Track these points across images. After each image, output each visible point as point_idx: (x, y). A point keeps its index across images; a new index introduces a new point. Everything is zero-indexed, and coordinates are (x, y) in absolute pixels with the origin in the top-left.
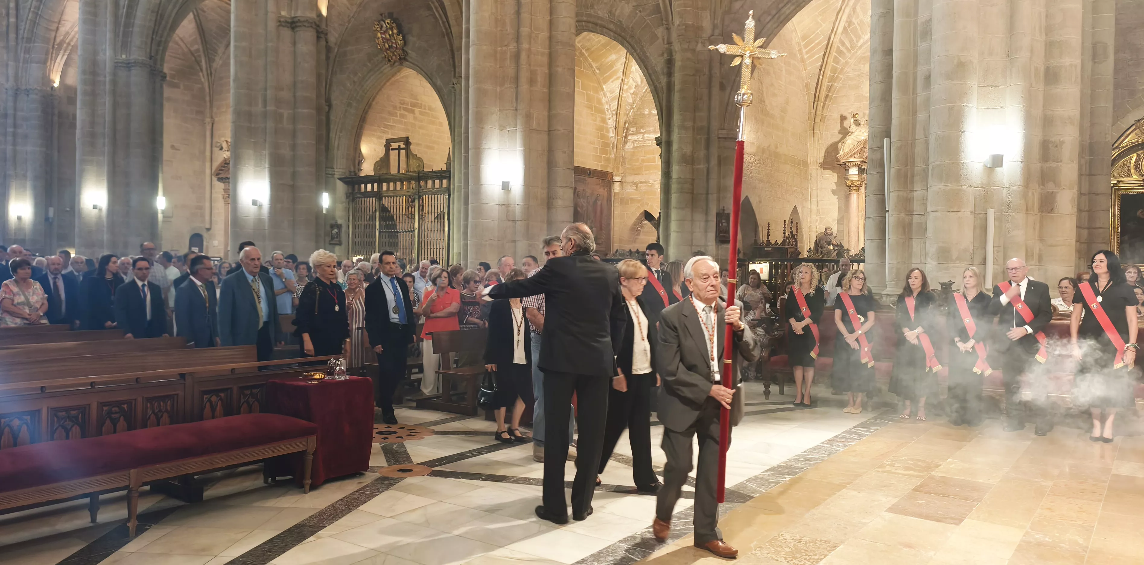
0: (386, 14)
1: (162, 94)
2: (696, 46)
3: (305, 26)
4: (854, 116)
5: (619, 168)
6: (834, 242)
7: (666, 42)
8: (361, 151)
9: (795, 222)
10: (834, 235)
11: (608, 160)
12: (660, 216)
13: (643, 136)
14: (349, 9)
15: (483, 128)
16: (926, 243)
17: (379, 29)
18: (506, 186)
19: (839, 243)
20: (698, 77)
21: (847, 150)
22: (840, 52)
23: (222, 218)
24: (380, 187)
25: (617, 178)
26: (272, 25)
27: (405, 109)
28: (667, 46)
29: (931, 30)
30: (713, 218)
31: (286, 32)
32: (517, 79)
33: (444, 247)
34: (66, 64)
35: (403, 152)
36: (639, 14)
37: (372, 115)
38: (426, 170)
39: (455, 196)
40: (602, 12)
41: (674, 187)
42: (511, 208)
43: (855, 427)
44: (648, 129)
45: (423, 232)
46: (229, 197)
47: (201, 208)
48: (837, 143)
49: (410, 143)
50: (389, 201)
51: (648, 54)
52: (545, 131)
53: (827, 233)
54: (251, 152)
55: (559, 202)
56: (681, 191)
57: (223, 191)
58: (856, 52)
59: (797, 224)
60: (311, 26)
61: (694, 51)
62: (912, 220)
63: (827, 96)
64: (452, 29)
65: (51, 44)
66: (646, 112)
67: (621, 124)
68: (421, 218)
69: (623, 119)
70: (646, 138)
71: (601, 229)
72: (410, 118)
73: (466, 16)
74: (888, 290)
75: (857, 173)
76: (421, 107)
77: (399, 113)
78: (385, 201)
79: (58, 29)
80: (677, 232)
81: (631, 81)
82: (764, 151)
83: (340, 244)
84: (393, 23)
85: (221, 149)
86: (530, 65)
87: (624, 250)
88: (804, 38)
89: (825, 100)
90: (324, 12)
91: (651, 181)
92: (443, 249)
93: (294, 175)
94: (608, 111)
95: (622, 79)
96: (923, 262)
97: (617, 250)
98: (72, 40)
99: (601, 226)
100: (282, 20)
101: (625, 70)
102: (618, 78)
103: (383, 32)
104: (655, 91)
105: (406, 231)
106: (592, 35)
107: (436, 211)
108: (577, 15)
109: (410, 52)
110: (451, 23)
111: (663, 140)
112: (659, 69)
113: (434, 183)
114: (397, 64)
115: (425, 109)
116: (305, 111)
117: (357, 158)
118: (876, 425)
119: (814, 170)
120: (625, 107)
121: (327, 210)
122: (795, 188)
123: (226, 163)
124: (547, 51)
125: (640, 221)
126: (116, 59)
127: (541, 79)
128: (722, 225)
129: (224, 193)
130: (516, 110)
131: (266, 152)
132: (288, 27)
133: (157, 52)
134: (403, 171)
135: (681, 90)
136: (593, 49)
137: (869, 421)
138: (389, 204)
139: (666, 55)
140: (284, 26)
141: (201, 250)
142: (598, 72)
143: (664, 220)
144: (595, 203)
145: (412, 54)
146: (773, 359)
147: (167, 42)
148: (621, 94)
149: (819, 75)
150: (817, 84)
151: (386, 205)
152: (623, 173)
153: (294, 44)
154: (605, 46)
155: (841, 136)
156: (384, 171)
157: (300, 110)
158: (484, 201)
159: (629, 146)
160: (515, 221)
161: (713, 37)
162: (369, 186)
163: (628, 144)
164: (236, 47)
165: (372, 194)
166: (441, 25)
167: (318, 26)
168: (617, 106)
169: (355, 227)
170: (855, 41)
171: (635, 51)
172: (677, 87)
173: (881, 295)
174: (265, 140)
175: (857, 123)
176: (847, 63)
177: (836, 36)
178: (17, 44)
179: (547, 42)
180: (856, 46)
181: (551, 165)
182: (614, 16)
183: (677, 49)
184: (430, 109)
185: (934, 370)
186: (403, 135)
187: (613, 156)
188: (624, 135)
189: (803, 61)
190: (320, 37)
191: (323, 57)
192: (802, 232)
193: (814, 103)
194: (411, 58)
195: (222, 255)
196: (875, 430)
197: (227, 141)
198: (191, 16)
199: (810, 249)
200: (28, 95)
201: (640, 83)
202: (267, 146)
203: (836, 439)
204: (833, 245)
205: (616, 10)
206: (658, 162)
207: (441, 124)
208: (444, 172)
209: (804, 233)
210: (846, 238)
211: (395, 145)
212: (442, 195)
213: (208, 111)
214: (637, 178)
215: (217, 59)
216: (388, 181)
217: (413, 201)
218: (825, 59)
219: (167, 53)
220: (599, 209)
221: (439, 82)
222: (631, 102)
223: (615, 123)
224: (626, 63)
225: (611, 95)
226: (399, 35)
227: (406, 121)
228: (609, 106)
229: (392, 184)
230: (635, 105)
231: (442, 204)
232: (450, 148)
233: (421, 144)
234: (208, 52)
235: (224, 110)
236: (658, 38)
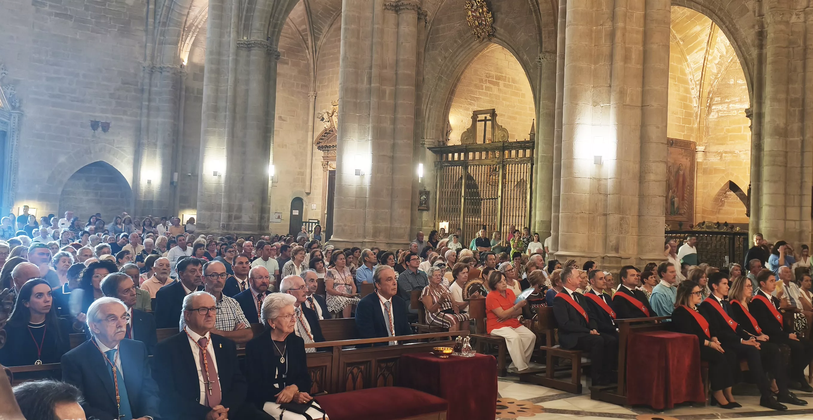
1: (275, 71)
2: (790, 17)
3: (407, 9)
5: (702, 137)
7: (757, 14)
8: (449, 123)
11: (691, 129)
12: (750, 189)
13: (728, 105)
15: (577, 104)
17: (468, 7)
18: (598, 162)
20: (791, 49)
23: (321, 183)
24: (466, 156)
25: (700, 148)
26: (378, 8)
27: (490, 82)
28: (759, 17)
31: (391, 15)
32: (611, 56)
34: (194, 45)
35: (489, 123)
37: (460, 88)
38: (510, 140)
39: (539, 166)
41: (766, 160)
42: (602, 182)
44: (733, 99)
47: (302, 174)
49: (496, 115)
50: (475, 169)
51: (738, 27)
52: (639, 107)
54: (356, 125)
55: (652, 177)
56: (773, 164)
57: (322, 157)
60: (413, 9)
61: (787, 22)
65: (183, 27)
66: (732, 82)
67: (705, 94)
69: (707, 89)
70: (731, 108)
71: (683, 199)
72: (495, 89)
76: (505, 80)
77: (484, 85)
78: (471, 170)
79: (188, 13)
80: (770, 206)
81: (716, 51)
83: (428, 209)
85: (323, 119)
86: (625, 43)
91: (736, 151)
93: (394, 146)
94: (691, 81)
95: (707, 50)
98: (199, 23)
99: (683, 196)
100: (387, 3)
101: (710, 41)
102: (702, 49)
103: (473, 10)
104: (746, 63)
105: (490, 199)
109: (498, 28)
111: (754, 112)
112: (749, 41)
113: (517, 153)
114: (485, 40)
115: (510, 81)
116: (405, 87)
117: (446, 129)
120: (709, 77)
121: (422, 179)
123: (330, 132)
124: (641, 29)
125: (724, 192)
126: (239, 41)
127: (635, 56)
129: (323, 161)
130: (610, 86)
131: (370, 126)
132: (392, 10)
133: (273, 32)
134: (488, 142)
135: (774, 63)
136: (677, 21)
138: (475, 172)
139: (757, 27)
140: (388, 9)
142: (681, 43)
143: (754, 194)
144: (677, 172)
145: (500, 30)
147: (282, 24)
148: (705, 64)
151: (472, 174)
153: (398, 25)
154: (689, 18)
156: (470, 141)
157: (401, 87)
158: (577, 175)
159: (713, 116)
160: (606, 195)
161: (807, 9)
162: (456, 155)
163: (712, 114)
164: (346, 29)
165: (459, 163)
167: (419, 8)
168: (700, 77)
169: (441, 193)
171: (724, 23)
172: (769, 58)
174: (369, 115)
178: (154, 27)
179: (642, 20)
181: (643, 139)
183: (769, 21)
184: (514, 81)
186: (488, 107)
187: (696, 126)
188: (708, 105)
190: (420, 19)
191: (422, 37)
194: (500, 34)
195: (319, 217)
197: (328, 113)
200: (161, 72)
201: (725, 53)
202: (371, 120)
206: (748, 134)
207: (523, 95)
208: (528, 142)
211: (481, 117)
212: (525, 165)
213: (312, 85)
214: (721, 149)
215: (322, 37)
216: (474, 151)
217: (498, 170)
219: (282, 34)
220: (681, 179)
221: (525, 57)
222: (716, 72)
223: (698, 93)
224: (711, 34)
225: (695, 66)
226: (489, 13)
227: (491, 93)
228: (692, 76)
229: (477, 154)
230: (720, 75)
231: (525, 173)
232: (534, 120)
233: (504, 115)
234: (314, 31)
235: (326, 84)
236: (748, 11)
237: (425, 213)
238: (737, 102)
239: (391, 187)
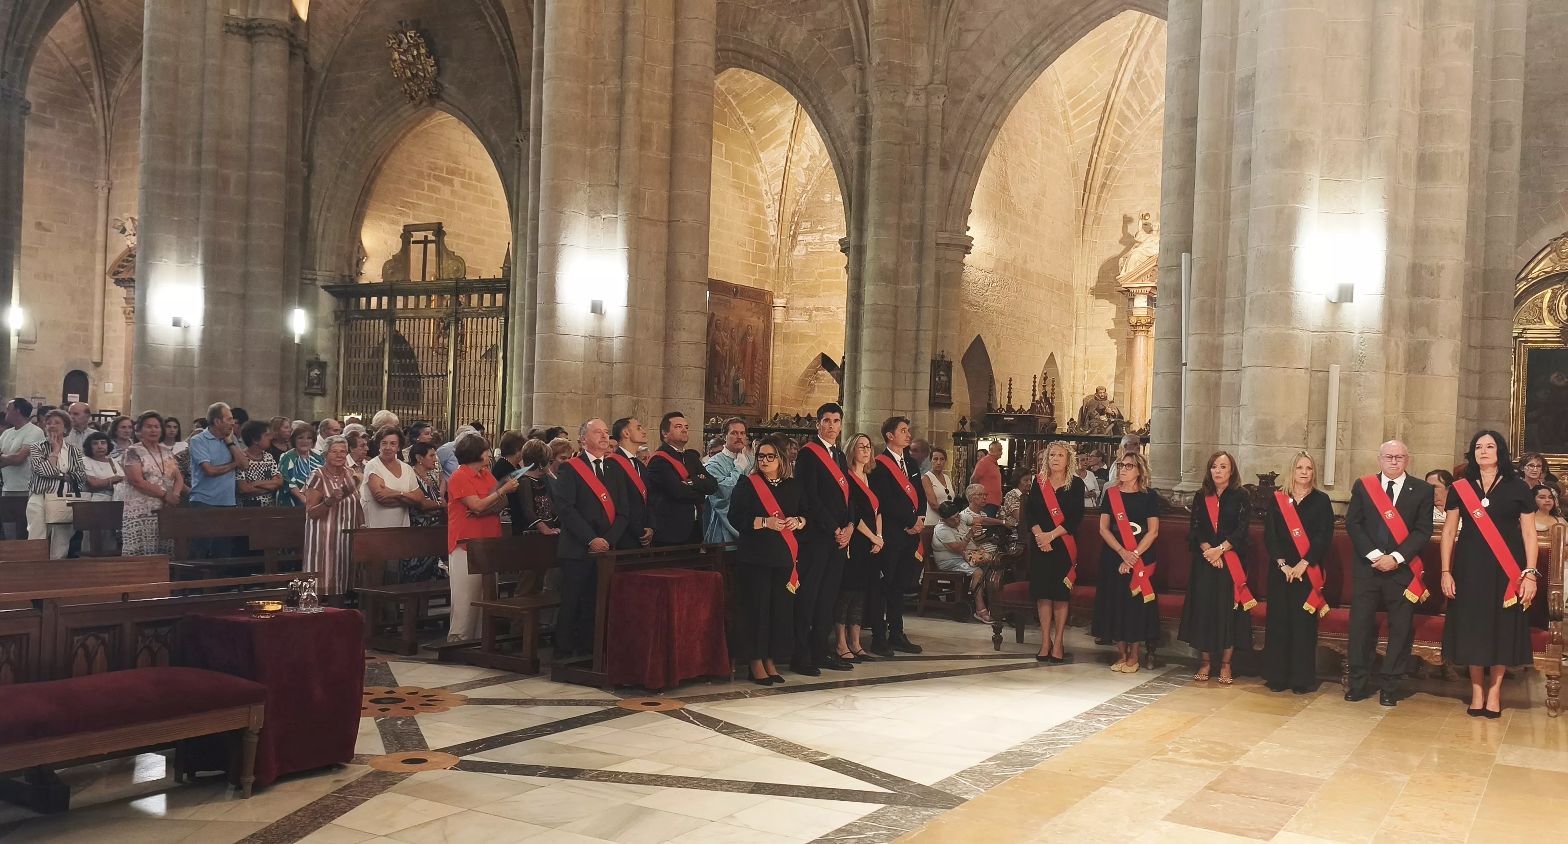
0: (409, 22)
1: (21, 136)
2: (906, 98)
4: (1143, 217)
5: (782, 284)
6: (1109, 410)
7: (857, 91)
8: (362, 244)
9: (1050, 378)
10: (1110, 399)
11: (766, 271)
12: (844, 362)
13: (822, 235)
14: (346, 11)
15: (562, 212)
16: (1239, 413)
17: (396, 46)
18: (598, 310)
19: (1117, 413)
20: (906, 148)
21: (1131, 270)
22: (1124, 119)
23: (122, 346)
24: (392, 302)
25: (779, 302)
26: (213, 29)
27: (438, 178)
28: (860, 95)
29: (1253, 91)
30: (926, 369)
31: (238, 43)
32: (619, 137)
33: (496, 404)
35: (432, 247)
36: (817, 43)
37: (381, 185)
38: (468, 277)
39: (517, 321)
40: (759, 38)
41: (867, 318)
42: (605, 343)
43: (1127, 693)
44: (829, 225)
45: (462, 378)
46: (133, 312)
47: (85, 328)
48: (1117, 258)
49: (444, 233)
50: (407, 326)
51: (830, 108)
52: (663, 221)
53: (1099, 396)
54: (173, 238)
55: (684, 336)
56: (877, 324)
57: (124, 300)
58: (1149, 120)
59: (1053, 381)
60: (281, 36)
61: (902, 105)
62: (1220, 377)
63: (1103, 186)
64: (517, 51)
66: (827, 199)
67: (788, 216)
68: (460, 354)
69: (790, 208)
70: (826, 240)
71: (752, 381)
72: (446, 190)
73: (538, 32)
74: (1183, 485)
75: (1145, 305)
76: (463, 175)
77: (426, 183)
78: (401, 327)
80: (871, 388)
81: (804, 148)
82: (1006, 268)
83: (323, 394)
84: (419, 37)
85: (124, 231)
86: (640, 115)
87: (789, 415)
88: (1070, 94)
89: (1101, 192)
90: (303, 14)
91: (832, 308)
92: (494, 406)
93: (245, 277)
94: (766, 194)
95: (790, 145)
96: (1234, 442)
97: (777, 414)
99: (752, 376)
100: (231, 22)
101: (795, 130)
102: (783, 143)
103: (402, 50)
104: (840, 165)
105: (433, 376)
106: (743, 72)
107: (484, 345)
108: (718, 39)
109: (447, 85)
110: (515, 42)
111: (852, 244)
112: (846, 131)
113: (481, 299)
114: (425, 104)
115: (470, 179)
116: (267, 173)
117: (356, 255)
118: (1158, 689)
119: (1082, 298)
120: (793, 189)
121: (302, 337)
122: (1052, 326)
123: (130, 255)
124: (668, 95)
125: (814, 370)
127: (657, 138)
128: (940, 379)
129: (124, 304)
130: (617, 186)
131: (199, 239)
132: (241, 35)
134: (430, 278)
135: (881, 167)
136: (744, 95)
137: (1149, 684)
138: (407, 330)
139: (857, 110)
140: (232, 33)
141: (84, 398)
142: (751, 131)
143: (850, 370)
144: (744, 338)
145: (450, 89)
146: (1007, 587)
147: (32, 50)
148: (787, 168)
149: (1093, 152)
150: (1090, 165)
151: (402, 332)
152: (789, 294)
153: (251, 62)
155: (1123, 247)
156: (399, 277)
157: (258, 172)
158: (561, 330)
159: (799, 251)
160: (611, 364)
161: (932, 86)
162: (374, 300)
163: (798, 247)
164: (151, 63)
165: (379, 314)
166: (500, 43)
167: (292, 35)
168: (780, 188)
169: (348, 366)
170: (1146, 103)
171: (811, 101)
172: (874, 162)
173: (1171, 492)
174: (198, 219)
175: (1148, 229)
176: (1134, 135)
177: (1119, 94)
179: (669, 81)
180: (1148, 110)
181: (671, 277)
182: (779, 45)
183: (875, 101)
184: (479, 179)
185: (1246, 607)
186: (433, 219)
187: (773, 266)
188: (791, 233)
189: (1068, 129)
190: (295, 54)
191: (300, 87)
192: (1061, 393)
193: (1084, 194)
194: (449, 96)
195: (120, 407)
196: (1156, 697)
197: (133, 219)
198: (76, 9)
199: (1072, 419)
201: (818, 153)
202: (200, 229)
203: (1099, 712)
204: (1108, 415)
205: (781, 34)
206: (843, 278)
207: (496, 204)
208: (499, 281)
209: (1064, 395)
210: (1127, 405)
211: (418, 236)
212: (495, 319)
213: (102, 167)
214: (811, 303)
215: (120, 82)
216: (406, 294)
217: (447, 327)
218: (1102, 128)
219: (33, 69)
220: (749, 350)
221: (494, 137)
222: (804, 182)
223: (777, 213)
224: (797, 120)
225: (773, 170)
226: (430, 58)
227: (438, 197)
228: (768, 186)
229: (412, 298)
230: (809, 187)
231: (495, 333)
232: (509, 243)
233: (463, 236)
234: (104, 70)
235: (130, 166)
236: (846, 83)
237: (318, 400)
238: (834, 231)
239: (241, 350)
